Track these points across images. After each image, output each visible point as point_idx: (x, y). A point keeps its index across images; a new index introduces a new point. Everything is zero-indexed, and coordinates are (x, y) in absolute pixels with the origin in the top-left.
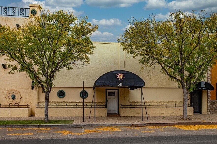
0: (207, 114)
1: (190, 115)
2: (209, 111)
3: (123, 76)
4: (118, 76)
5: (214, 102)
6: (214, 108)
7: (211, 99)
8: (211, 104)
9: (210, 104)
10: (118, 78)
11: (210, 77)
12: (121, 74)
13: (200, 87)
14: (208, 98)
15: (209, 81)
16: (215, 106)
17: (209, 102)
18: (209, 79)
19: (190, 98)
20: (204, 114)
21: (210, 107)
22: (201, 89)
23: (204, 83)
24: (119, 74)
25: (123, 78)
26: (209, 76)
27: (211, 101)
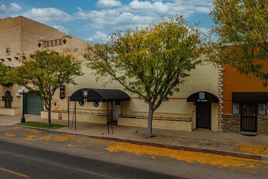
0: (218, 131)
1: (187, 130)
2: (221, 128)
3: (88, 93)
4: (84, 93)
5: (229, 117)
6: (228, 124)
7: (223, 113)
8: (224, 120)
9: (222, 119)
10: (84, 95)
11: (222, 85)
12: (86, 92)
13: (199, 99)
14: (219, 112)
15: (220, 89)
16: (229, 122)
17: (221, 116)
18: (221, 88)
19: (195, 110)
20: (214, 130)
21: (222, 123)
22: (199, 100)
23: (204, 94)
24: (85, 92)
25: (87, 95)
26: (220, 84)
27: (223, 116)
